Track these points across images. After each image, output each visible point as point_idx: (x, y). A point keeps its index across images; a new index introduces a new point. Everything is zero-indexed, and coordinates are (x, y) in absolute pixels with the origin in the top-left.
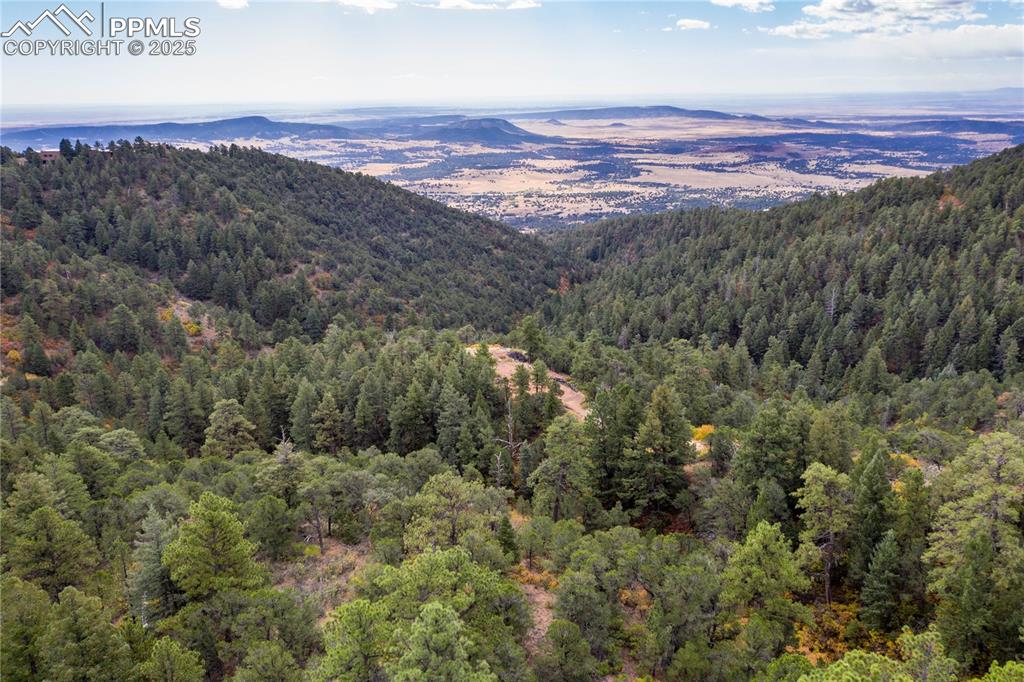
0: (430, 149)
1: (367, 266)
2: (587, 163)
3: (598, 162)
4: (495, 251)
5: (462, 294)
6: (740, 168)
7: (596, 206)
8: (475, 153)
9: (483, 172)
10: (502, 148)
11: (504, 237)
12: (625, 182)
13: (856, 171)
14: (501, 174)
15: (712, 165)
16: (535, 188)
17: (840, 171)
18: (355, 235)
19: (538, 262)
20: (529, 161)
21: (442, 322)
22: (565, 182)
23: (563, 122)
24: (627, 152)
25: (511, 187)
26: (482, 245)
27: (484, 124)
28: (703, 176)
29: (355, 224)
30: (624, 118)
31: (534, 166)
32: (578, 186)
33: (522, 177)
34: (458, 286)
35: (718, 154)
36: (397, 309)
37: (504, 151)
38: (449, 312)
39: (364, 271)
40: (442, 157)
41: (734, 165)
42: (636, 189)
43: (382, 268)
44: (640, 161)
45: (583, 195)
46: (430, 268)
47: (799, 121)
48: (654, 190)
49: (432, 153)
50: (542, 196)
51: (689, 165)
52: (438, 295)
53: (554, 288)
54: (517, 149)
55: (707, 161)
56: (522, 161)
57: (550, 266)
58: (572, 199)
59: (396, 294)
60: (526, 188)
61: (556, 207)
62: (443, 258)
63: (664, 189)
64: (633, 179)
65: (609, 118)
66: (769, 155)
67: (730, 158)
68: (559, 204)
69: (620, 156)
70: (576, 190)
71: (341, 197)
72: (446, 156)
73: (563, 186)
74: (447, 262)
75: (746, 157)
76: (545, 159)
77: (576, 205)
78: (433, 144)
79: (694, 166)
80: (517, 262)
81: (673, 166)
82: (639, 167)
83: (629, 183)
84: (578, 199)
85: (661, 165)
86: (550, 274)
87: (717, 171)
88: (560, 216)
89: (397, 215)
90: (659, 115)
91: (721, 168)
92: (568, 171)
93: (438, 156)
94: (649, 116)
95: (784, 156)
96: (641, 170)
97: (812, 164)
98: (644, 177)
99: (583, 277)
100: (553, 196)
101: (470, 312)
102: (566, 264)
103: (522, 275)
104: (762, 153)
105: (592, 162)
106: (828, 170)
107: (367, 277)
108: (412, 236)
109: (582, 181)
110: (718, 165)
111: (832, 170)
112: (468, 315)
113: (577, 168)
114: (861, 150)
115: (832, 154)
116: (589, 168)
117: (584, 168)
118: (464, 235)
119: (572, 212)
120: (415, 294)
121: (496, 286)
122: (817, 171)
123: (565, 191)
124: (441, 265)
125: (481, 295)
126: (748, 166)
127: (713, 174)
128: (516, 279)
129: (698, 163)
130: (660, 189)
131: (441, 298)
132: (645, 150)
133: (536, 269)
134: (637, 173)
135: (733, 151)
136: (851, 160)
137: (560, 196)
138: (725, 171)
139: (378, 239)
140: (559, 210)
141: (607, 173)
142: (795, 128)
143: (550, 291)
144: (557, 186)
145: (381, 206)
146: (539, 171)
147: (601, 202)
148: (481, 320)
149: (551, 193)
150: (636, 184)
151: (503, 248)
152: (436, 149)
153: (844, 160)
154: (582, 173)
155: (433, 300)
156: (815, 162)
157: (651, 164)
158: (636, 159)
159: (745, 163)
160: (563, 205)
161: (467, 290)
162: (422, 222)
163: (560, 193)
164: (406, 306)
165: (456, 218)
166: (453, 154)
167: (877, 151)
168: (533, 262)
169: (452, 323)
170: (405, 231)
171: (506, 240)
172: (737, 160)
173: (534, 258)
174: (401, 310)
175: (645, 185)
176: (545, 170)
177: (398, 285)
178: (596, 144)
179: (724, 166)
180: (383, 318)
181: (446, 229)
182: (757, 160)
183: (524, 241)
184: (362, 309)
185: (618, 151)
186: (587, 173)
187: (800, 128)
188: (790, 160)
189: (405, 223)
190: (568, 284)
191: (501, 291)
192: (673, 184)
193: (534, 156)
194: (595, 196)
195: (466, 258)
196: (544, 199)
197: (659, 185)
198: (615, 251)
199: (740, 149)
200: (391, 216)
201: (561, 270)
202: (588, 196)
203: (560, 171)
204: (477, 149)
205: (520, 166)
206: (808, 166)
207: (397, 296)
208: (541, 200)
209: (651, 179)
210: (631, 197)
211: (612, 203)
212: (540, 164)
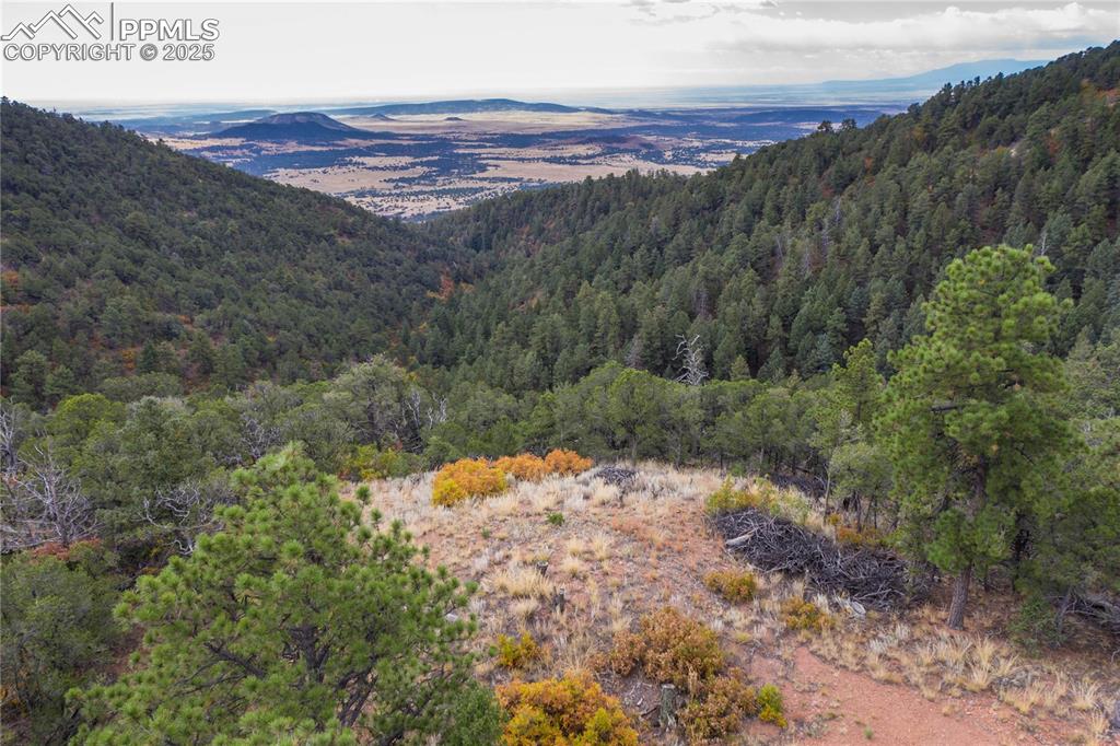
0: (234, 148)
1: (106, 256)
2: (425, 159)
3: (437, 158)
4: (340, 240)
5: (294, 301)
6: (595, 160)
7: (443, 204)
8: (291, 151)
9: (303, 171)
10: (323, 145)
11: (351, 220)
12: (472, 178)
13: (716, 160)
14: (325, 172)
15: (564, 158)
16: (368, 187)
17: (699, 161)
18: (93, 213)
19: (404, 253)
20: (356, 159)
21: (261, 352)
22: (402, 180)
23: (390, 117)
24: (467, 147)
25: (340, 186)
26: (318, 231)
27: (298, 118)
28: (557, 170)
29: (92, 196)
30: (458, 112)
31: (363, 164)
32: (418, 184)
33: (351, 176)
34: (287, 290)
35: (569, 146)
36: (168, 333)
37: (324, 149)
38: (275, 334)
39: (98, 265)
40: (250, 157)
41: (588, 157)
42: (486, 184)
43: (138, 261)
44: (485, 156)
45: (426, 193)
46: (234, 263)
47: (643, 113)
48: (505, 185)
49: (238, 152)
50: (378, 196)
51: (538, 159)
52: (250, 305)
53: (434, 290)
54: (341, 146)
55: (558, 154)
56: (348, 159)
57: (422, 258)
58: (412, 198)
59: (168, 304)
60: (356, 187)
61: (396, 207)
62: (257, 250)
63: (518, 184)
64: (479, 175)
65: (442, 113)
66: (622, 146)
67: (581, 150)
68: (400, 204)
69: (461, 151)
70: (416, 188)
71: (68, 153)
72: (254, 155)
73: (400, 184)
74: (263, 254)
75: (598, 150)
76: (375, 156)
77: (420, 204)
78: (237, 142)
79: (544, 160)
80: (375, 253)
81: (523, 160)
82: (485, 162)
83: (475, 179)
84: (421, 197)
85: (509, 159)
86: (426, 270)
87: (571, 164)
88: (403, 216)
89: (174, 185)
90: (497, 109)
91: (574, 161)
92: (403, 168)
93: (245, 155)
94: (487, 109)
95: (637, 147)
96: (487, 165)
97: (668, 155)
98: (491, 172)
99: (470, 273)
100: (390, 195)
101: (313, 330)
102: (444, 257)
103: (385, 273)
104: (615, 145)
105: (430, 158)
106: (685, 160)
107: (103, 277)
108: (202, 216)
109: (422, 178)
110: (570, 158)
111: (691, 160)
112: (310, 336)
113: (413, 165)
114: (713, 141)
115: (685, 145)
116: (428, 164)
117: (422, 164)
118: (288, 216)
119: (416, 212)
120: (203, 304)
121: (350, 289)
122: (676, 160)
123: (404, 190)
124: (254, 260)
125: (326, 304)
126: (602, 158)
127: (567, 167)
128: (376, 278)
129: (549, 156)
130: (512, 184)
131: (257, 310)
132: (488, 145)
133: (405, 264)
134: (483, 168)
135: (583, 143)
136: (707, 150)
137: (398, 195)
138: (579, 164)
139: (136, 218)
140: (400, 210)
141: (449, 169)
142: (641, 121)
143: (430, 294)
144: (394, 184)
145: (144, 169)
146: (370, 168)
147: (449, 199)
148: (335, 344)
149: (388, 192)
150: (485, 179)
151: (351, 235)
152: (241, 147)
153: (698, 150)
154: (420, 170)
155: (242, 312)
156: (670, 153)
157: (497, 159)
158: (480, 154)
159: (599, 155)
160: (405, 204)
161: (302, 296)
162: (217, 195)
163: (398, 191)
164: (188, 327)
165: (273, 194)
166: (263, 152)
167: (728, 141)
168: (398, 255)
169: (282, 353)
170: (188, 209)
171: (354, 224)
172: (590, 152)
173: (398, 248)
174: (176, 336)
175: (494, 180)
176: (376, 168)
177: (169, 289)
178: (430, 139)
179: (579, 158)
180: (134, 352)
181: (259, 209)
182: (610, 153)
183: (380, 226)
184: (91, 338)
185: (457, 147)
186: (426, 169)
187: (646, 121)
188: (644, 151)
189: (189, 197)
190: (452, 283)
191: (357, 296)
192: (526, 178)
193: (361, 153)
194: (440, 194)
195: (294, 249)
196: (380, 199)
197: (510, 180)
198: (505, 238)
199: (590, 141)
200: (165, 186)
201: (439, 264)
202: (431, 193)
203: (395, 168)
204: (292, 147)
205: (346, 165)
206: (666, 157)
207: (170, 309)
208: (377, 200)
209: (499, 173)
210: (483, 194)
211: (461, 200)
212: (370, 161)
